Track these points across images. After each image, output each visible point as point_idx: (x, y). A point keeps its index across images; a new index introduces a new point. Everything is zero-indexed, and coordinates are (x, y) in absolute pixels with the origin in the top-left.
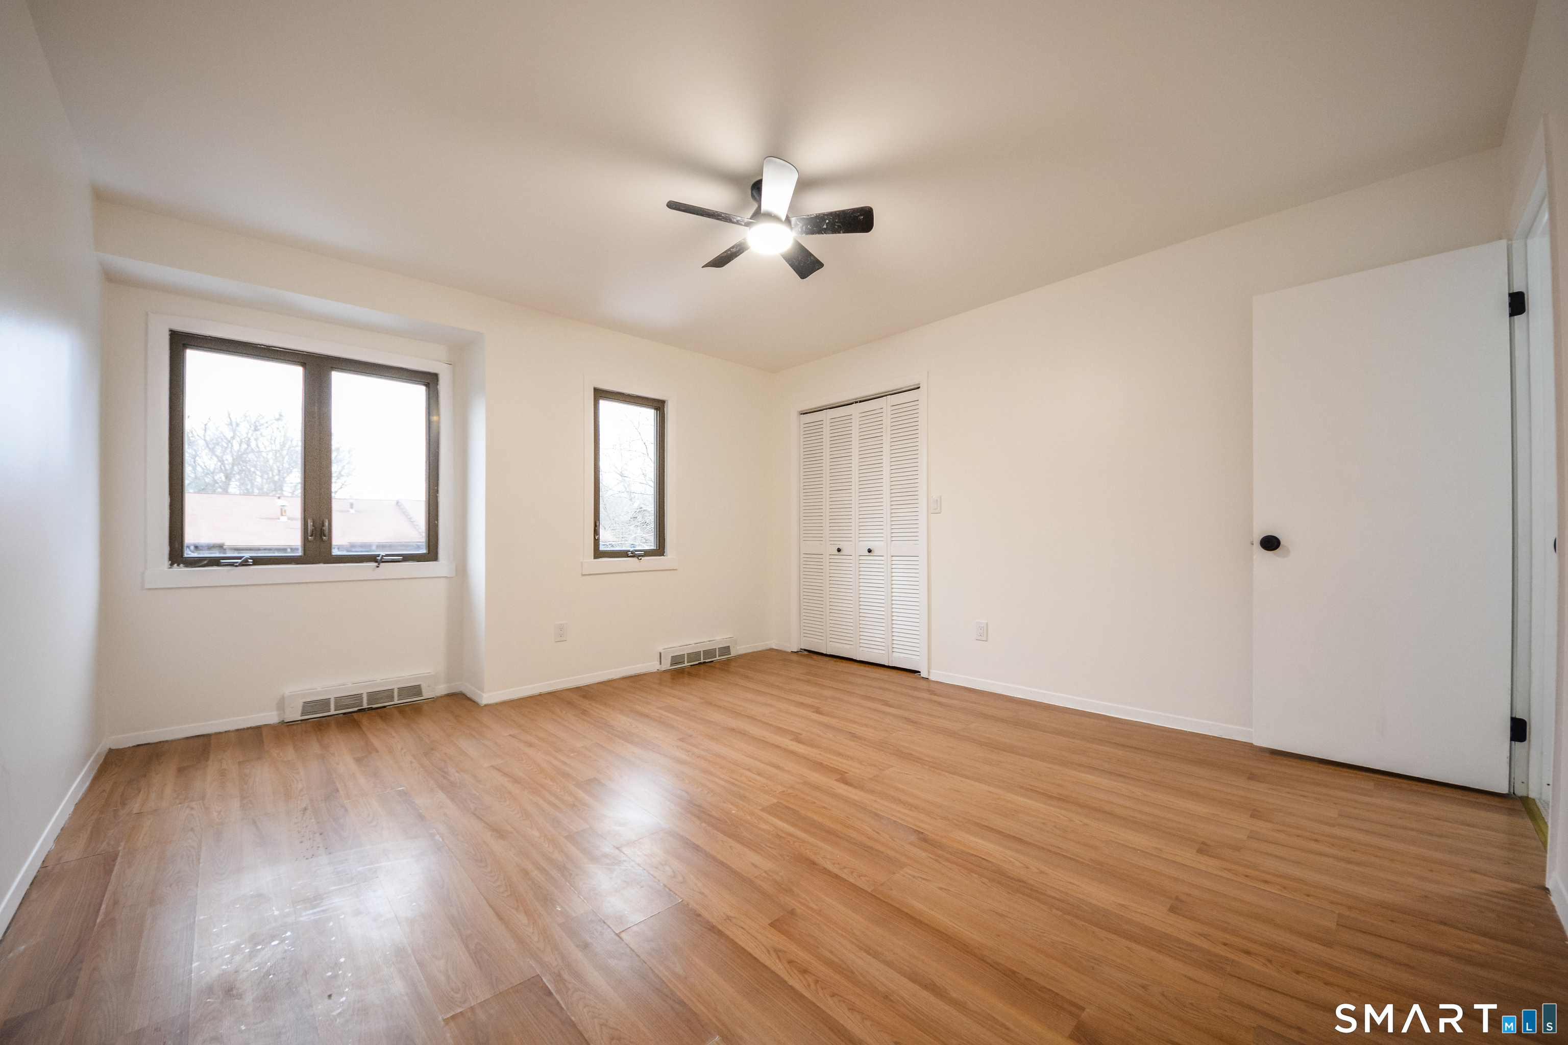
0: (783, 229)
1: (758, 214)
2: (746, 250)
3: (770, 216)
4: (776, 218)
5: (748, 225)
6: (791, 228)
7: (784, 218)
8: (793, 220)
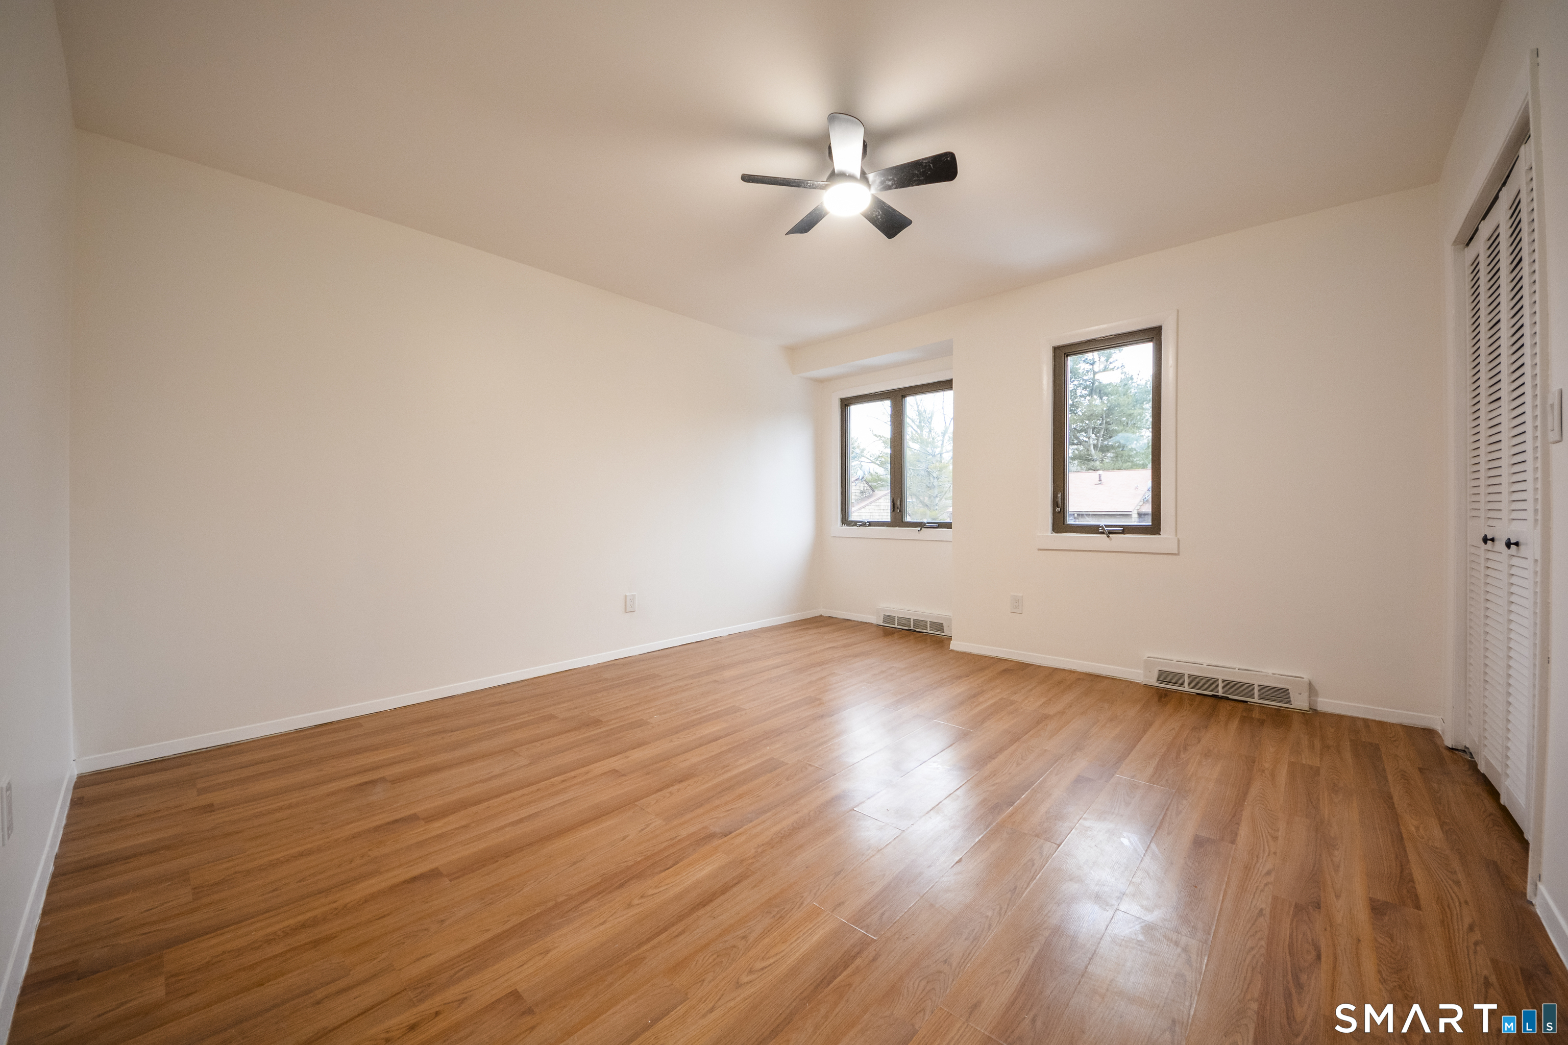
0: (860, 187)
1: (834, 176)
2: (827, 214)
3: (843, 176)
4: (851, 177)
5: (823, 188)
6: (869, 186)
7: (858, 174)
8: (871, 176)
